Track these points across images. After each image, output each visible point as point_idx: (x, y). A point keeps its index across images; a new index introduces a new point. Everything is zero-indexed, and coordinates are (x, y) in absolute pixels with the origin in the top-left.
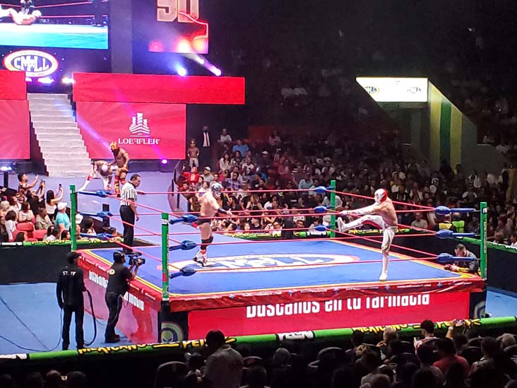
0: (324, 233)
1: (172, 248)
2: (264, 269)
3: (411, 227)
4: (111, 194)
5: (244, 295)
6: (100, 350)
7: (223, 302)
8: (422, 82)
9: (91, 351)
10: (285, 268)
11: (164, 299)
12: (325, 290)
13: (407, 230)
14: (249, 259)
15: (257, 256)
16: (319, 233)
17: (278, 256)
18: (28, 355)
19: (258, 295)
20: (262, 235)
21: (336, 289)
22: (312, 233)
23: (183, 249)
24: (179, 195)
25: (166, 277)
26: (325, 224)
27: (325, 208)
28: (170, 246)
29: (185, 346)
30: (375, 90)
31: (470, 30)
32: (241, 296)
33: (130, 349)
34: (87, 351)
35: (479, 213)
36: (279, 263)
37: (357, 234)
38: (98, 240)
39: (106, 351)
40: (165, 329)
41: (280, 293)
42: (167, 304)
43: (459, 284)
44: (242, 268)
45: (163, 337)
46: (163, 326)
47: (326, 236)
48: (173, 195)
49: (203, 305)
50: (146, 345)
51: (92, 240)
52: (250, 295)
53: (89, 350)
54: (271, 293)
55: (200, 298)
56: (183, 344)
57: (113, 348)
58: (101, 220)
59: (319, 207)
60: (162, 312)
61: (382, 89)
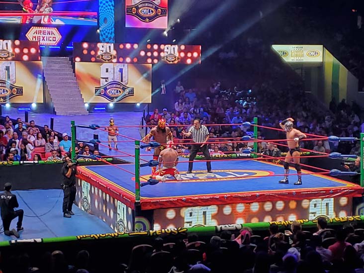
0: (249, 155)
1: (142, 165)
2: (206, 180)
3: (311, 151)
4: (99, 127)
5: (192, 198)
6: (92, 236)
7: (177, 203)
8: (319, 48)
9: (86, 237)
10: (221, 180)
11: (136, 201)
12: (250, 195)
13: (308, 153)
14: (196, 174)
16: (245, 155)
17: (217, 171)
18: (42, 239)
19: (202, 198)
21: (258, 194)
22: (241, 155)
23: (150, 166)
24: (146, 127)
27: (250, 137)
28: (140, 164)
29: (151, 234)
30: (286, 53)
31: (353, 10)
32: (191, 199)
33: (113, 235)
35: (360, 140)
36: (218, 176)
38: (90, 160)
39: (97, 238)
40: (138, 222)
41: (218, 197)
42: (139, 205)
43: (345, 191)
44: (191, 179)
45: (136, 228)
46: (136, 219)
47: (250, 157)
48: (143, 128)
49: (163, 205)
50: (125, 233)
51: (87, 160)
52: (196, 198)
53: (84, 236)
54: (212, 197)
55: (161, 200)
56: (150, 232)
57: (101, 235)
58: (93, 145)
59: (245, 136)
60: (135, 210)
61: (290, 53)
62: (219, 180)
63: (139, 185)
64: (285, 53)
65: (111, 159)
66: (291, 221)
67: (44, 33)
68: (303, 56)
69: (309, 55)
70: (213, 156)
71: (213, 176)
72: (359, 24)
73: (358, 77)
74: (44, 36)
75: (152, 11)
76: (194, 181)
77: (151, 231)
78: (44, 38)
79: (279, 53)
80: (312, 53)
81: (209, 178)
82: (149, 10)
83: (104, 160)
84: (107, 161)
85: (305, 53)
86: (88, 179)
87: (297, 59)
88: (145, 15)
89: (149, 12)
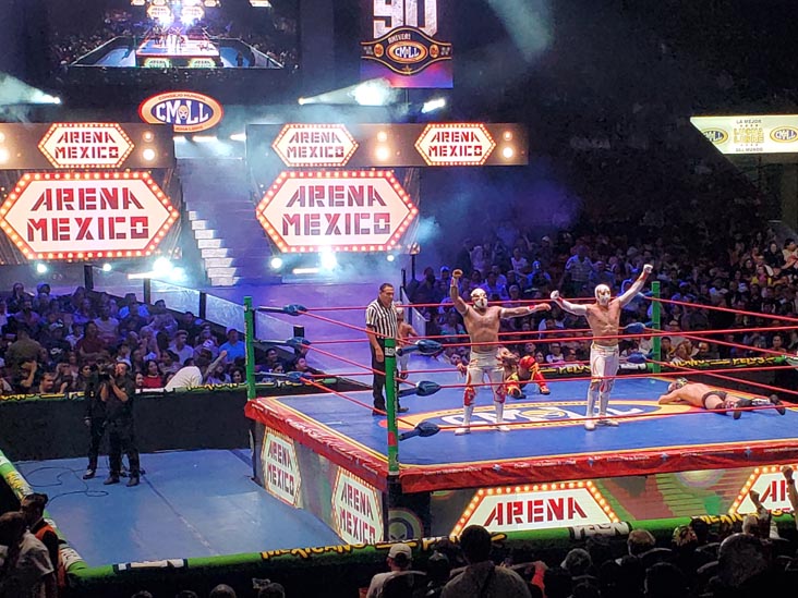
0: (643, 366)
1: (403, 394)
2: (547, 425)
4: (306, 310)
5: (516, 465)
6: (294, 552)
7: (485, 478)
9: (281, 553)
11: (391, 473)
12: (647, 456)
13: (779, 359)
14: (522, 410)
15: (536, 405)
16: (634, 366)
17: (570, 403)
18: (185, 561)
19: (538, 464)
21: (664, 454)
22: (623, 366)
23: (419, 394)
24: (410, 309)
25: (395, 438)
26: (644, 351)
27: (643, 325)
29: (426, 546)
30: (722, 135)
32: (512, 467)
33: (341, 550)
34: (275, 555)
36: (572, 415)
37: (695, 367)
38: (287, 383)
39: (305, 555)
40: (393, 520)
41: (574, 462)
42: (397, 481)
44: (513, 422)
45: (390, 533)
46: (392, 514)
47: (646, 371)
49: (451, 481)
50: (367, 545)
51: (279, 382)
52: (525, 465)
53: (277, 553)
54: (559, 462)
55: (446, 471)
56: (422, 543)
57: (314, 549)
58: (292, 351)
59: (633, 325)
60: (388, 493)
61: (731, 135)
62: (575, 423)
64: (719, 135)
65: (333, 380)
66: (742, 515)
68: (761, 139)
69: (776, 136)
70: (561, 369)
71: (561, 415)
75: (418, 51)
76: (519, 427)
77: (425, 540)
79: (708, 136)
80: (781, 134)
81: (552, 419)
82: (413, 48)
83: (316, 383)
84: (324, 385)
85: (766, 132)
86: (282, 426)
87: (749, 147)
88: (404, 60)
89: (413, 52)
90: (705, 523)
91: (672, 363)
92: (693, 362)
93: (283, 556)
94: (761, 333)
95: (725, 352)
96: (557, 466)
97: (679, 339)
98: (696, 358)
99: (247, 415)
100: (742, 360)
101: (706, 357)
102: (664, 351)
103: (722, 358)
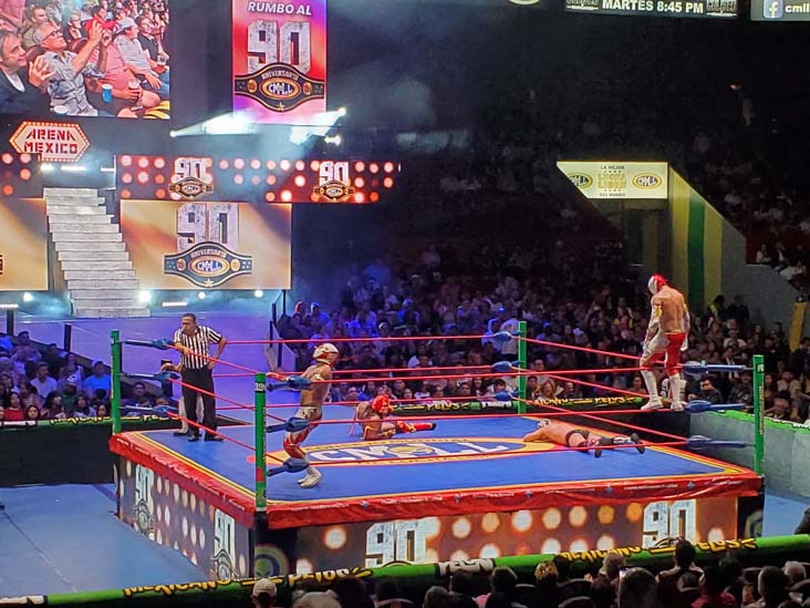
0: (509, 403)
1: (272, 429)
2: (414, 462)
5: (383, 501)
6: (158, 588)
7: (351, 513)
8: (659, 168)
9: (144, 590)
10: (448, 460)
11: (258, 509)
12: (512, 493)
13: (639, 399)
14: (390, 446)
15: (404, 441)
16: (501, 404)
17: (437, 440)
18: (45, 597)
19: (405, 501)
20: (411, 407)
21: (528, 491)
22: (490, 404)
24: (280, 345)
26: (510, 390)
27: (510, 364)
28: (268, 425)
29: (292, 583)
30: (587, 180)
31: (733, 87)
32: (380, 504)
33: (205, 586)
34: (138, 591)
35: (752, 371)
36: (439, 452)
37: (559, 406)
38: (154, 417)
39: (169, 592)
40: (263, 556)
41: (441, 499)
42: (264, 517)
43: (722, 483)
44: (381, 459)
45: (256, 569)
46: (258, 551)
47: (513, 410)
48: (271, 345)
49: (318, 517)
50: (232, 581)
51: (146, 417)
52: (393, 501)
53: (141, 589)
54: (426, 498)
55: (314, 507)
56: (288, 578)
57: (178, 586)
58: (160, 385)
59: (500, 363)
60: (254, 529)
61: (596, 180)
62: (442, 459)
63: (262, 474)
64: (584, 179)
66: (602, 552)
67: (51, 135)
68: (624, 185)
69: (638, 182)
70: (429, 406)
71: (429, 451)
72: (747, 116)
73: (744, 232)
74: (50, 141)
75: (292, 88)
76: (387, 463)
77: (291, 576)
78: (50, 146)
79: (573, 180)
80: (643, 180)
81: (419, 456)
82: (286, 84)
85: (629, 179)
86: (148, 461)
87: (612, 192)
88: (278, 97)
89: (286, 89)
90: (567, 559)
91: (537, 402)
92: (557, 401)
93: (146, 593)
94: (622, 374)
95: (587, 392)
96: (424, 502)
97: (544, 378)
98: (561, 396)
99: (112, 449)
100: (604, 400)
101: (569, 397)
102: (530, 390)
103: (585, 397)
